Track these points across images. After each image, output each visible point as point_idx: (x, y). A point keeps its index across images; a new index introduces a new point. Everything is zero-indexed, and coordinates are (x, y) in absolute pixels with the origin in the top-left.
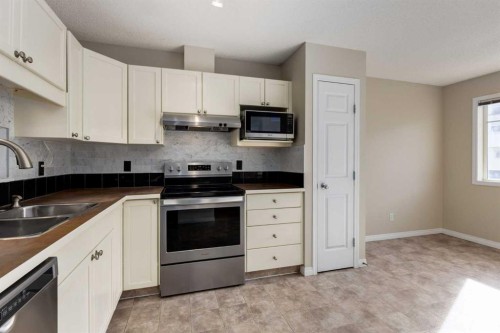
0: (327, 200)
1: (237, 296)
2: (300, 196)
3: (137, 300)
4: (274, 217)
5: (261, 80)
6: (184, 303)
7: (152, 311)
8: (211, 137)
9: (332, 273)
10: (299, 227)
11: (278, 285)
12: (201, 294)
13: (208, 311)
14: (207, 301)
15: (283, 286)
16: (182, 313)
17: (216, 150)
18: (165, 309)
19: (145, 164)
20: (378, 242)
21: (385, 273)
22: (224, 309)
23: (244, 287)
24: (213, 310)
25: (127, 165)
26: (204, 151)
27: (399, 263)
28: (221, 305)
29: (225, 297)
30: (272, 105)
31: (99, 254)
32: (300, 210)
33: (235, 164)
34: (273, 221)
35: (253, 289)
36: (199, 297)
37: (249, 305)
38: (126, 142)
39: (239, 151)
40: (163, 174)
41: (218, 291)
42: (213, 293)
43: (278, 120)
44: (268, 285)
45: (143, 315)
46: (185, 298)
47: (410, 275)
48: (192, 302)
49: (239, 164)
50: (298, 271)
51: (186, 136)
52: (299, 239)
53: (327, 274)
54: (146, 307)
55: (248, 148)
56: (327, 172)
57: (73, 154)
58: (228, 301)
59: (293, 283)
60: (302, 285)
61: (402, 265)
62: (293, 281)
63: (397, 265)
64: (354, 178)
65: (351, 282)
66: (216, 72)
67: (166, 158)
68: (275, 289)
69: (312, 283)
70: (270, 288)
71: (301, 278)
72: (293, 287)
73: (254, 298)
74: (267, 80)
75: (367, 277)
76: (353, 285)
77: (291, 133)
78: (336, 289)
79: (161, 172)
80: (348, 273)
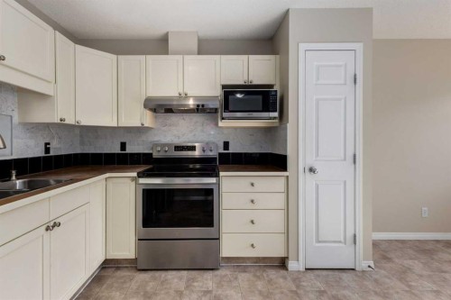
0: (317, 187)
1: (207, 280)
2: (283, 181)
3: (118, 268)
4: (252, 201)
5: (245, 57)
6: (154, 279)
7: (125, 282)
8: (197, 118)
9: (325, 273)
10: (281, 214)
11: (255, 276)
12: (174, 273)
13: (172, 292)
14: (176, 280)
15: (258, 277)
16: (148, 288)
17: (202, 131)
18: (137, 282)
19: (138, 144)
20: (403, 242)
21: (399, 284)
22: (188, 292)
23: (216, 272)
24: (177, 292)
25: (123, 146)
26: (191, 131)
27: (425, 273)
28: (187, 287)
29: (194, 280)
30: (255, 82)
31: (56, 225)
32: (283, 196)
33: (222, 145)
34: (250, 206)
35: (226, 275)
36: (170, 275)
37: (214, 292)
38: (116, 125)
39: (225, 131)
40: (151, 154)
41: (190, 272)
42: (185, 273)
43: (260, 97)
44: (243, 275)
45: (115, 285)
46: (157, 274)
47: (437, 293)
48: (162, 279)
49: (226, 145)
50: (282, 263)
51: (173, 118)
52: (282, 228)
53: (317, 272)
54: (123, 277)
55: (236, 128)
56: (317, 155)
57: (81, 136)
58: (195, 284)
59: (271, 276)
60: (281, 280)
61: (430, 276)
62: (273, 274)
63: (421, 276)
64: (355, 162)
65: (345, 288)
66: (199, 53)
67: (156, 139)
68: (248, 280)
69: (294, 280)
70: (244, 278)
71: (283, 272)
72: (270, 281)
73: (223, 286)
74: (251, 56)
75: (370, 285)
76: (346, 292)
77: (275, 111)
78: (322, 293)
79: (151, 152)
80: (345, 276)
